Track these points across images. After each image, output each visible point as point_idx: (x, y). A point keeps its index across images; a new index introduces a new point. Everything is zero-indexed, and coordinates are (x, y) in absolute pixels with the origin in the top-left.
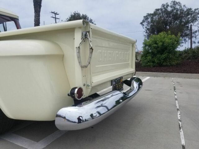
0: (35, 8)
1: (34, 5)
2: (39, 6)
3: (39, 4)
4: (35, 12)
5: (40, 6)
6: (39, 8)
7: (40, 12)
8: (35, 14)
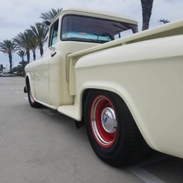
0: (143, 17)
1: (143, 14)
2: (148, 14)
3: (149, 11)
4: (143, 22)
5: (150, 14)
6: (148, 16)
7: (149, 20)
8: (143, 24)
